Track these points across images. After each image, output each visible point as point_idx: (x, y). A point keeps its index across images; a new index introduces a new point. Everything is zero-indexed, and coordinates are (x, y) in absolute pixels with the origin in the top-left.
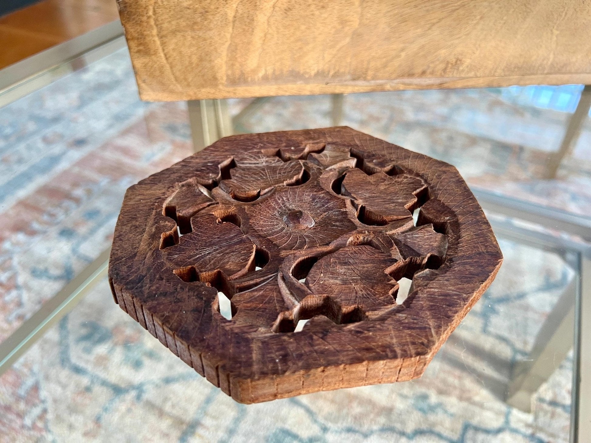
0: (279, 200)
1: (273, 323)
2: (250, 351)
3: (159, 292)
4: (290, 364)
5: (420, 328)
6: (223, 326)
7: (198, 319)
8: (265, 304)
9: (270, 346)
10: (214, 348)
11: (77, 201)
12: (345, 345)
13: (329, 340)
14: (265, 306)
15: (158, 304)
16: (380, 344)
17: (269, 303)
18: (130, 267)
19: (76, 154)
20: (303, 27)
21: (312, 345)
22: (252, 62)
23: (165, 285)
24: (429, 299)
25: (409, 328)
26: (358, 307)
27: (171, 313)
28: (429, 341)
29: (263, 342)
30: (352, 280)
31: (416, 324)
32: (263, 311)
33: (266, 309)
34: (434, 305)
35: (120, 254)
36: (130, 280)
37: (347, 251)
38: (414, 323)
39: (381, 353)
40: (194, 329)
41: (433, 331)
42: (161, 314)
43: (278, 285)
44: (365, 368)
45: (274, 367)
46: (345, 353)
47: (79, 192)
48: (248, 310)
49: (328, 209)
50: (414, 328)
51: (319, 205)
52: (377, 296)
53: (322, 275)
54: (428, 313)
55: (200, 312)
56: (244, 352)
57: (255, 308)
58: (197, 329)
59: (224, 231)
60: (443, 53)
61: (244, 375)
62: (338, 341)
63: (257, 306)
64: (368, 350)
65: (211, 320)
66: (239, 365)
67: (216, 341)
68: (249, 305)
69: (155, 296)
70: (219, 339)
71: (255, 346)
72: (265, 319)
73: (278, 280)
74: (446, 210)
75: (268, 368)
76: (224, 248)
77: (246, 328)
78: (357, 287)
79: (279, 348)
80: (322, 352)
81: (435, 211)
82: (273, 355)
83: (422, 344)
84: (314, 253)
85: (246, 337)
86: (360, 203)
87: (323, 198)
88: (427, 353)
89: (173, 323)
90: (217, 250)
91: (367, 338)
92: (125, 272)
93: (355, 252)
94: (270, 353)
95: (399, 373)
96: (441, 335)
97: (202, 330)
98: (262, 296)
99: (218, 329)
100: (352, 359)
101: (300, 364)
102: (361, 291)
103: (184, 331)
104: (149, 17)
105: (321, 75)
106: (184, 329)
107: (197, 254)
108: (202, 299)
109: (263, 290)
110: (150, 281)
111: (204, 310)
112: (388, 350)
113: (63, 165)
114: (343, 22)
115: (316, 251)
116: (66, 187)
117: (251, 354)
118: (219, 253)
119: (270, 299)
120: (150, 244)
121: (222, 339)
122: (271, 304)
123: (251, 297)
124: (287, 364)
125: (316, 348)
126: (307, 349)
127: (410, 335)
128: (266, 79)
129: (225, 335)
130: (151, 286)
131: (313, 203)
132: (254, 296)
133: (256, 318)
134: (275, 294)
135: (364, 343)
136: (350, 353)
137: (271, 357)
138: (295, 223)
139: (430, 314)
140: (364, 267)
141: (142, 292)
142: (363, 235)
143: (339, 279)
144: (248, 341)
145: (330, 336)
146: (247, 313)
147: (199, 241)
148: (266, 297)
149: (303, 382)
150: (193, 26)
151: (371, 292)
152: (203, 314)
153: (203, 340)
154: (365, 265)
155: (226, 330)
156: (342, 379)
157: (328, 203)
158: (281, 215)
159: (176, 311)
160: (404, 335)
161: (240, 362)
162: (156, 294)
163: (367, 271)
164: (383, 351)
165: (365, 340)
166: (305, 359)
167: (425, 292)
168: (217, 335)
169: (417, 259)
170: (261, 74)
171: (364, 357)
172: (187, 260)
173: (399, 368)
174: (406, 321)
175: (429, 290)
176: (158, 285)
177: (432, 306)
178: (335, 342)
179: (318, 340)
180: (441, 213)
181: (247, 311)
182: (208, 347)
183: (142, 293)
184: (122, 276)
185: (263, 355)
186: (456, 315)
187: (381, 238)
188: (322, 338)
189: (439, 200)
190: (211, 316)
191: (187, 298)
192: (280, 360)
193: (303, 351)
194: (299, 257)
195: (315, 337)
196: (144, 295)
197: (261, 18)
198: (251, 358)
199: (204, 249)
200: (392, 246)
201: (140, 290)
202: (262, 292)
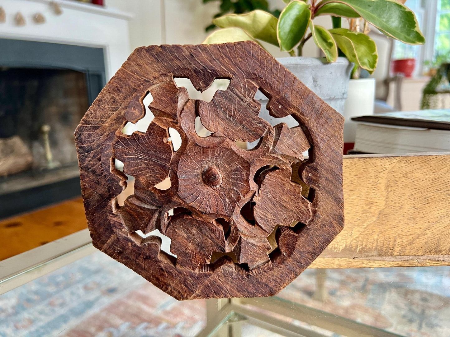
0: (217, 152)
2: (109, 238)
3: (92, 168)
4: (120, 257)
5: (190, 290)
6: (107, 215)
7: (99, 202)
8: (139, 218)
9: (119, 243)
10: (94, 223)
12: (151, 269)
13: (146, 262)
15: (87, 176)
16: (165, 281)
17: (141, 219)
18: (90, 135)
21: (137, 258)
23: (99, 166)
24: (212, 282)
25: (186, 285)
27: (89, 187)
28: (186, 297)
29: (118, 239)
30: (193, 240)
31: (191, 286)
32: (134, 220)
33: (137, 220)
34: (210, 287)
35: (90, 119)
36: (84, 146)
38: (190, 285)
39: (161, 285)
40: (93, 205)
41: (194, 295)
42: (85, 183)
43: (153, 215)
45: (112, 252)
46: (147, 272)
49: (236, 185)
50: (187, 287)
51: (235, 177)
52: (193, 259)
53: (182, 226)
55: (103, 199)
56: (106, 236)
57: (132, 215)
58: (94, 207)
59: (162, 149)
61: (97, 245)
62: (149, 266)
63: (134, 215)
64: (158, 279)
65: (105, 207)
67: (98, 220)
68: (131, 211)
69: (89, 169)
70: (100, 220)
71: (113, 237)
72: (132, 225)
73: (156, 212)
74: (291, 249)
75: (109, 251)
76: (151, 163)
77: (118, 224)
78: (190, 247)
79: (122, 246)
80: (138, 264)
81: (286, 243)
82: (117, 248)
83: (182, 296)
85: (113, 229)
86: (257, 199)
88: (179, 300)
89: (86, 194)
90: (147, 160)
91: (163, 275)
92: (85, 137)
94: (116, 246)
96: (195, 299)
97: (96, 210)
98: (141, 213)
99: (104, 215)
100: (147, 276)
101: (124, 260)
102: (190, 250)
103: (88, 203)
106: (89, 201)
107: (133, 155)
108: (110, 191)
110: (93, 156)
111: (105, 199)
112: (165, 286)
117: (108, 239)
118: (145, 164)
119: (143, 218)
120: (112, 124)
121: (102, 221)
122: (141, 221)
123: (135, 209)
124: (118, 256)
125: (137, 260)
126: (133, 257)
127: (182, 288)
129: (105, 220)
130: (91, 161)
131: (234, 172)
132: (137, 209)
133: (128, 220)
134: (147, 218)
135: (159, 275)
136: (149, 274)
137: (115, 248)
139: (203, 288)
140: (206, 239)
141: (84, 160)
143: (188, 234)
144: (112, 232)
145: (149, 260)
147: (142, 144)
148: (142, 215)
151: (193, 255)
152: (104, 201)
153: (93, 215)
154: (208, 239)
155: (107, 218)
157: (241, 181)
158: (207, 164)
159: (93, 188)
160: (179, 286)
161: (100, 239)
162: (90, 168)
163: (205, 243)
164: (162, 285)
165: (161, 275)
166: (128, 260)
167: (215, 278)
168: (101, 218)
172: (124, 155)
174: (189, 282)
175: (218, 278)
176: (95, 163)
177: (208, 286)
178: (148, 264)
179: (142, 258)
180: (286, 247)
181: (127, 213)
182: (93, 220)
183: (84, 162)
184: (82, 139)
185: (113, 244)
186: (212, 298)
188: (144, 259)
189: (297, 240)
190: (106, 206)
191: (103, 184)
192: (117, 252)
193: (130, 257)
195: (141, 256)
196: (84, 164)
198: (107, 241)
199: (140, 153)
201: (83, 158)
202: (143, 211)
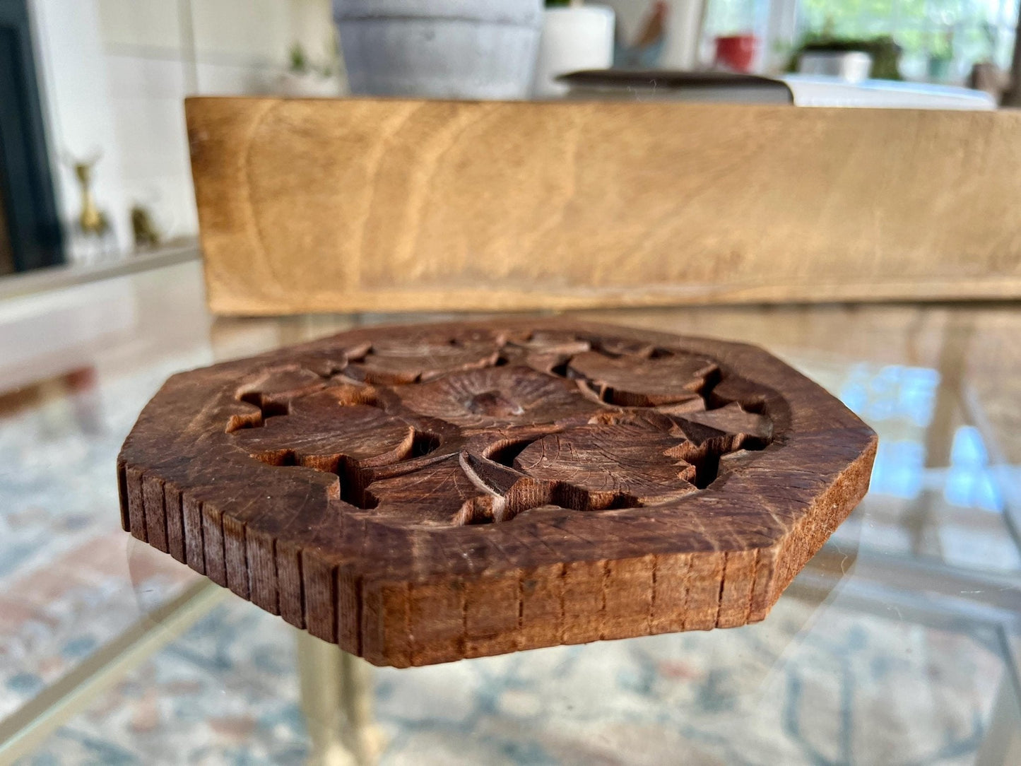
0: (457, 383)
1: (454, 515)
2: (406, 546)
3: (218, 476)
4: (493, 558)
5: (749, 514)
6: (348, 516)
7: (297, 506)
8: (435, 492)
9: (449, 538)
10: (329, 542)
11: (53, 623)
12: (604, 534)
13: (570, 528)
14: (434, 496)
15: (215, 489)
16: (674, 532)
17: (444, 490)
18: (164, 449)
19: (65, 543)
20: (487, 195)
21: (535, 535)
22: (404, 249)
23: (233, 467)
24: (757, 480)
25: (727, 514)
26: (621, 493)
27: (240, 499)
28: (769, 528)
29: (435, 536)
30: (603, 466)
31: (740, 509)
32: (431, 503)
33: (436, 499)
34: (768, 488)
36: (162, 463)
37: (589, 430)
38: (735, 508)
39: (680, 544)
40: (289, 516)
41: (775, 517)
42: (220, 500)
43: (460, 467)
44: (650, 574)
45: (458, 564)
46: (605, 545)
47: (60, 608)
48: (401, 502)
49: (546, 393)
50: (736, 514)
51: (529, 389)
52: (656, 481)
53: (545, 459)
54: (760, 497)
55: (301, 497)
56: (395, 547)
57: (415, 499)
58: (294, 518)
59: (353, 415)
60: (711, 242)
61: (395, 575)
62: (588, 530)
63: (419, 497)
65: (325, 507)
66: (382, 563)
67: (334, 533)
68: (402, 495)
69: (210, 479)
70: (340, 531)
71: (416, 539)
72: (437, 513)
73: (460, 460)
74: (759, 388)
75: (445, 566)
76: (351, 433)
78: (616, 474)
79: (467, 540)
80: (558, 544)
81: (738, 392)
82: (455, 549)
83: (759, 533)
84: (526, 435)
85: (398, 528)
86: (604, 385)
87: (536, 381)
88: (772, 544)
89: (243, 511)
90: (339, 435)
91: (646, 525)
93: (604, 432)
94: (448, 547)
95: (721, 597)
96: (791, 523)
97: (305, 519)
98: (429, 482)
99: (339, 518)
101: (514, 560)
102: (624, 477)
103: (268, 520)
104: (238, 170)
105: (516, 275)
106: (266, 518)
107: (299, 439)
108: (306, 482)
109: (430, 474)
110: (203, 463)
111: (311, 495)
112: (692, 540)
113: (40, 561)
114: (550, 188)
115: (531, 432)
116: (36, 597)
117: (409, 548)
118: (342, 438)
119: (445, 486)
120: (207, 425)
121: (346, 531)
122: (447, 492)
123: (406, 485)
124: (484, 558)
125: (545, 538)
126: (526, 540)
127: (732, 523)
128: (426, 279)
129: (353, 525)
130: (202, 469)
131: (517, 387)
132: (413, 482)
133: (418, 512)
134: (455, 478)
135: (640, 531)
136: (614, 544)
137: (452, 552)
138: (486, 405)
139: (764, 497)
140: (624, 451)
142: (616, 415)
143: (579, 465)
144: (402, 533)
145: (570, 523)
146: (398, 506)
147: (304, 425)
148: (437, 482)
149: (521, 605)
150: (308, 184)
151: (643, 478)
152: (309, 499)
153: (305, 532)
154: (626, 449)
155: (355, 521)
156: (604, 607)
157: (545, 386)
158: (461, 401)
159: (252, 497)
160: (719, 522)
161: (385, 560)
162: (212, 477)
163: (630, 455)
164: (682, 541)
165: (642, 528)
166: (523, 553)
167: (747, 473)
168: (337, 526)
169: (721, 440)
170: (418, 270)
171: (645, 549)
172: (279, 444)
173: (719, 579)
174: (720, 506)
175: (751, 470)
176: (217, 468)
177: (764, 488)
178: (581, 530)
179: (546, 528)
180: (751, 392)
181: (398, 504)
182: (317, 540)
183: (184, 477)
184: (147, 458)
185: (434, 549)
186: (814, 499)
187: (649, 417)
188: (555, 526)
189: (743, 378)
190: (326, 502)
191: (276, 481)
192: (471, 555)
193: (518, 543)
194: (498, 439)
195: (541, 524)
196: (187, 479)
197: (420, 177)
198: (410, 554)
199: (312, 434)
200: (672, 426)
201: (179, 473)
202: (429, 476)
